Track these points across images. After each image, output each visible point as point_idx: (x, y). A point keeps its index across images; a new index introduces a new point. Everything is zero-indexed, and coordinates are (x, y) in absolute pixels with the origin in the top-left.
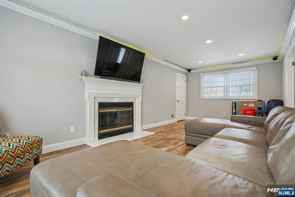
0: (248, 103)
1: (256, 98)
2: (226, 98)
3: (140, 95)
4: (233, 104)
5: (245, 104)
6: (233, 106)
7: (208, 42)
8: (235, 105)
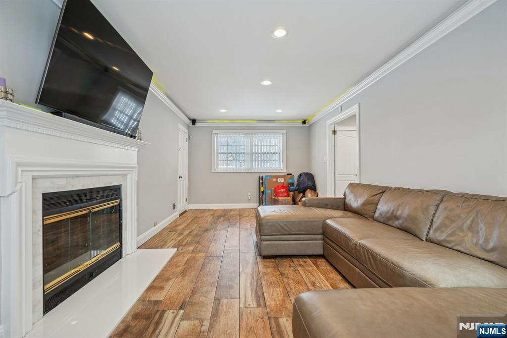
0: (277, 177)
1: (285, 171)
2: (250, 171)
3: (135, 168)
4: (260, 180)
5: (274, 180)
6: (260, 183)
7: (267, 83)
8: (262, 181)
